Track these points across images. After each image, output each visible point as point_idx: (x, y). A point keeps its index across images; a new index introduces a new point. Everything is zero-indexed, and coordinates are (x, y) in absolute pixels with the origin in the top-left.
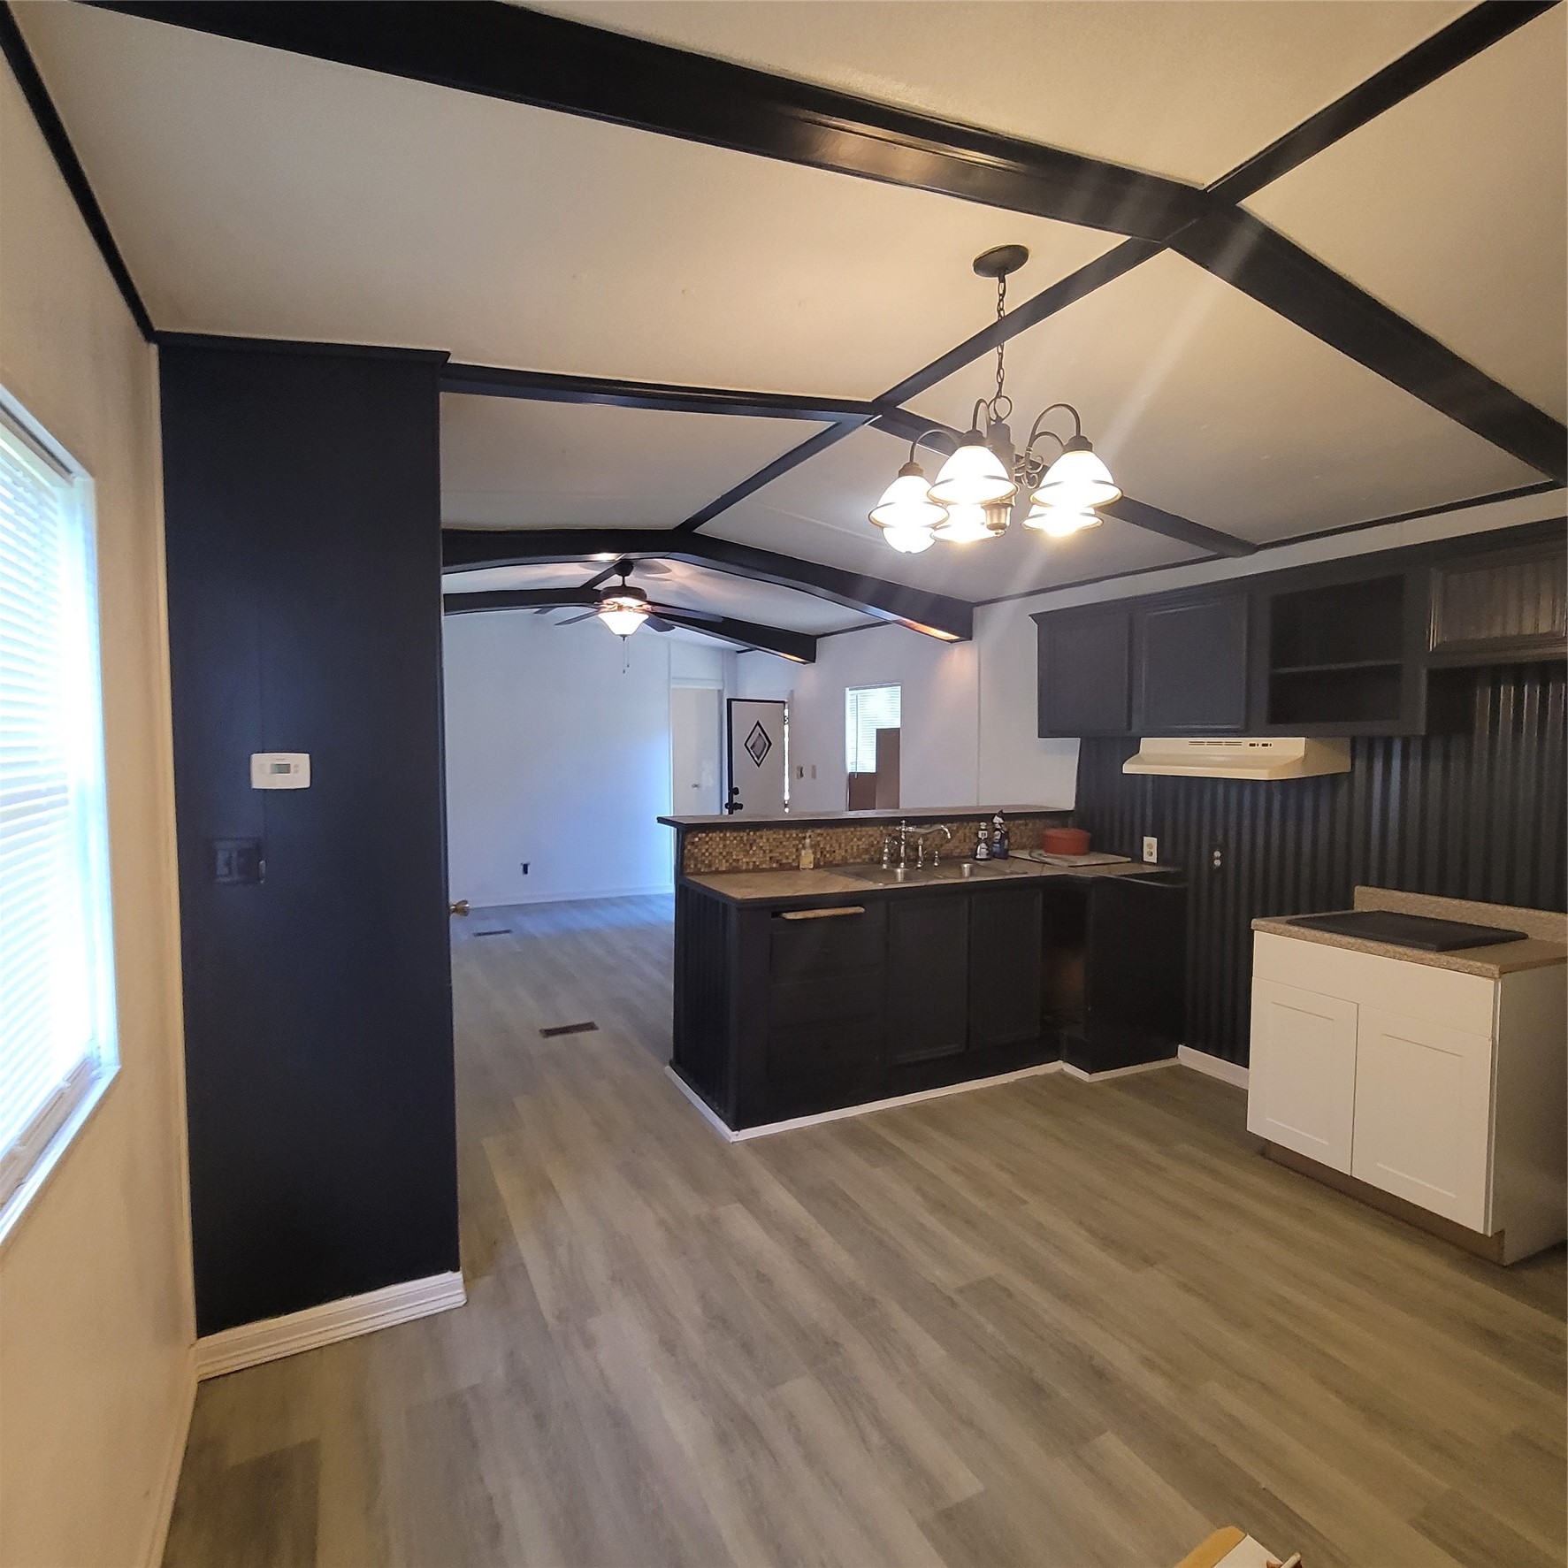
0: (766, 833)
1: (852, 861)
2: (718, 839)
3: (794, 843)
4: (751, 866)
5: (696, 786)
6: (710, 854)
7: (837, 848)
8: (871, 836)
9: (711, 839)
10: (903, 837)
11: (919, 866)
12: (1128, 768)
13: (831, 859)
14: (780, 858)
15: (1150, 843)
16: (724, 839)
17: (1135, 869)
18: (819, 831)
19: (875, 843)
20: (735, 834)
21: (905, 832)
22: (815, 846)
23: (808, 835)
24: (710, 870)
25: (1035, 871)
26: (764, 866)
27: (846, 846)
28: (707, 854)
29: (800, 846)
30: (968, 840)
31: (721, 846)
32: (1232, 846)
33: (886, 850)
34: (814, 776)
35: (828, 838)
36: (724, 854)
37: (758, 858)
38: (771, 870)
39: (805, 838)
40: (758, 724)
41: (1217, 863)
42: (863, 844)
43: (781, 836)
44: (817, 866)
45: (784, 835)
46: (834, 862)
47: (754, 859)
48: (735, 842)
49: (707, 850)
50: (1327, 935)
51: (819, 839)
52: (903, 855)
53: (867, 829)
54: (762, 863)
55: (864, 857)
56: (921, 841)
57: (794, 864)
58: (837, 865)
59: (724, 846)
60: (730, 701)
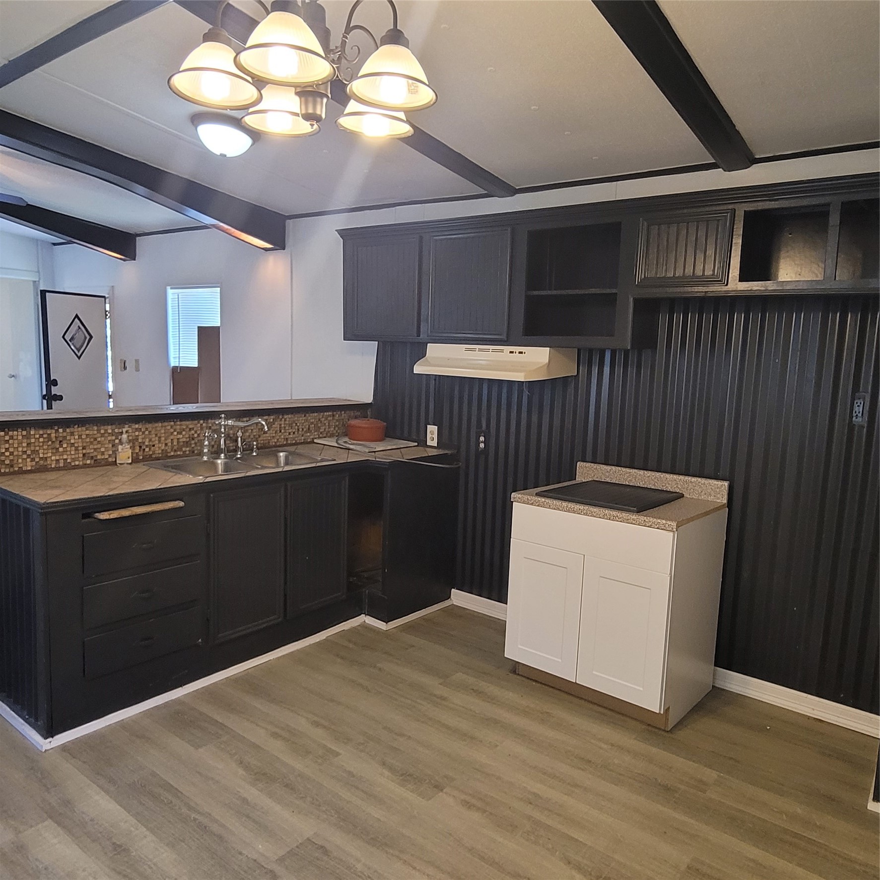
0: (77, 430)
1: (172, 454)
2: (20, 437)
3: (109, 438)
4: (61, 465)
5: (13, 376)
6: (11, 454)
7: (157, 442)
8: (190, 429)
9: (12, 437)
10: (223, 430)
11: (239, 456)
12: (418, 369)
13: (151, 453)
14: (95, 453)
15: (432, 430)
16: (28, 437)
17: (421, 453)
18: (137, 426)
19: (196, 435)
20: (41, 432)
21: (225, 426)
22: (132, 441)
23: (124, 430)
24: (12, 470)
25: (342, 458)
26: (77, 463)
27: (166, 440)
28: (7, 454)
29: (117, 441)
30: (282, 431)
31: (25, 445)
32: (493, 431)
33: (206, 443)
34: (137, 370)
35: (147, 433)
36: (29, 452)
37: (71, 456)
38: (85, 466)
39: (122, 433)
40: (78, 317)
41: (482, 445)
42: (182, 438)
43: (95, 432)
44: (135, 460)
45: (98, 431)
46: (154, 456)
47: (65, 457)
48: (41, 440)
49: (7, 450)
50: (565, 504)
51: (137, 433)
52: (223, 446)
53: (188, 423)
54: (74, 460)
55: (184, 449)
56: (240, 434)
57: (110, 460)
58: (158, 459)
59: (29, 444)
60: (45, 294)
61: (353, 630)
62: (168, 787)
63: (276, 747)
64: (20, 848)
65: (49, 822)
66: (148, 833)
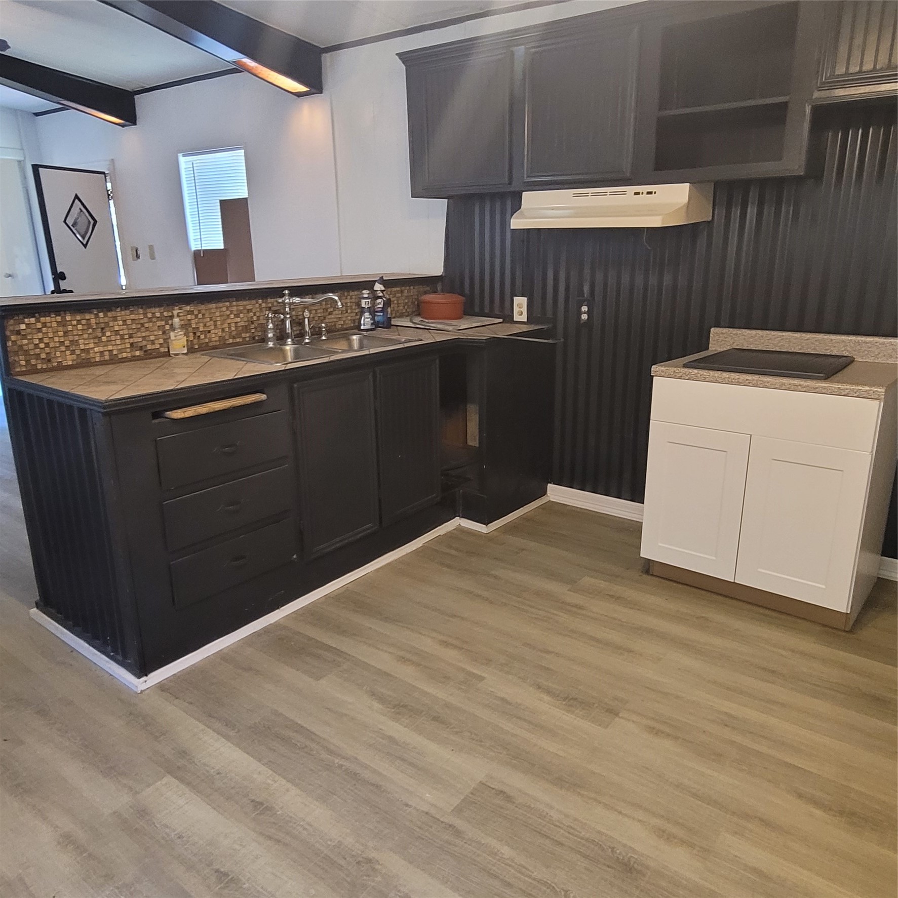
0: (120, 313)
1: (231, 341)
2: (54, 325)
3: (159, 323)
4: (107, 357)
5: (10, 276)
6: (47, 345)
7: (213, 327)
8: (249, 311)
9: (44, 324)
10: (287, 309)
11: (307, 341)
12: (517, 223)
13: (207, 340)
14: (144, 343)
15: (520, 305)
16: (63, 324)
18: (188, 308)
19: (255, 318)
20: (78, 318)
21: (290, 304)
22: (185, 326)
23: (175, 312)
24: (50, 366)
25: (428, 339)
26: (124, 355)
27: (222, 324)
28: (42, 345)
29: (167, 327)
30: (349, 311)
31: (61, 334)
32: (599, 298)
33: (271, 326)
34: (153, 257)
35: (200, 316)
36: (67, 343)
37: (116, 346)
38: (134, 359)
39: (172, 317)
40: (77, 197)
41: (584, 317)
42: (241, 321)
43: (142, 317)
44: (191, 350)
45: (145, 314)
46: (211, 344)
47: (110, 348)
48: (80, 327)
49: (41, 340)
51: (189, 317)
52: (289, 331)
53: (245, 303)
54: (121, 351)
55: (243, 335)
56: (307, 314)
57: (162, 350)
58: (215, 348)
59: (66, 333)
60: (36, 168)
61: (449, 535)
62: (300, 729)
63: (407, 673)
64: (143, 813)
65: (168, 779)
66: (289, 785)
